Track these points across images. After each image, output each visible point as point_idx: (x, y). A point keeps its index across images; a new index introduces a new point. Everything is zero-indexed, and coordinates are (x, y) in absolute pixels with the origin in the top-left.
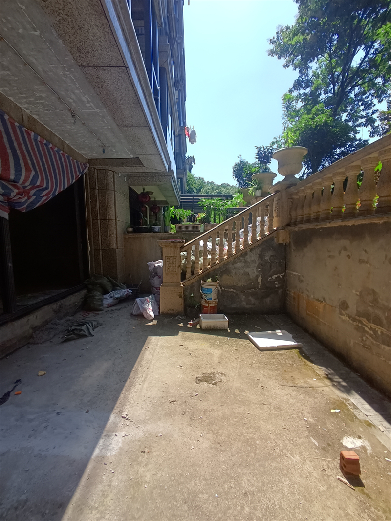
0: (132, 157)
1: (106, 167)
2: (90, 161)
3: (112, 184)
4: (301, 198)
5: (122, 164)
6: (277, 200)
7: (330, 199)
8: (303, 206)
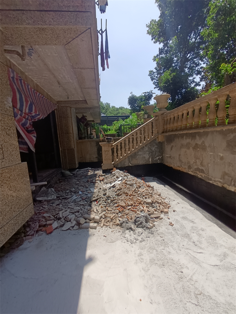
0: (81, 99)
1: (67, 105)
2: (58, 102)
3: (70, 114)
4: (169, 120)
5: (76, 103)
6: (157, 120)
7: (182, 120)
8: (170, 123)
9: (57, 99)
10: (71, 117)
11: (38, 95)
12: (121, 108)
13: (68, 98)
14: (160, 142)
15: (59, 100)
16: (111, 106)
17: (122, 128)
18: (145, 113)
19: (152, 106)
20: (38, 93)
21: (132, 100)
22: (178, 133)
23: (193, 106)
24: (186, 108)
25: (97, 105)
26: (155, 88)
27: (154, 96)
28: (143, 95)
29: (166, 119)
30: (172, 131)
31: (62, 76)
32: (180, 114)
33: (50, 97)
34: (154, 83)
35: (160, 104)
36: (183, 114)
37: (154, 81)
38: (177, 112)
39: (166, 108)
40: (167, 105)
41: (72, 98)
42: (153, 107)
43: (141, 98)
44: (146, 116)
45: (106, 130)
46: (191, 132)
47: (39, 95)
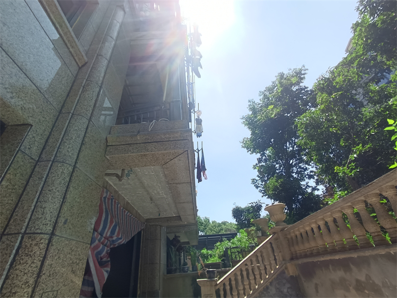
0: (174, 216)
1: (157, 223)
2: (148, 220)
3: (159, 235)
4: (294, 238)
5: (168, 221)
6: (276, 239)
7: (314, 238)
8: (297, 243)
9: (146, 216)
10: (160, 240)
12: (224, 223)
13: (159, 215)
14: (292, 277)
15: (148, 217)
16: (211, 222)
17: (229, 252)
18: (258, 229)
19: (264, 219)
20: (127, 212)
21: (237, 213)
22: (317, 260)
23: (322, 217)
24: (313, 221)
25: (193, 222)
26: (262, 196)
27: (264, 206)
28: (250, 205)
29: (289, 237)
30: (306, 256)
31: (156, 192)
32: (308, 228)
33: (140, 215)
34: (261, 191)
35: (275, 216)
36: (312, 228)
37: (259, 189)
38: (302, 226)
39: (284, 221)
40: (284, 217)
41: (164, 215)
42: (266, 221)
43: (248, 210)
44: (260, 234)
45: (205, 257)
46: (337, 257)
47: (127, 213)
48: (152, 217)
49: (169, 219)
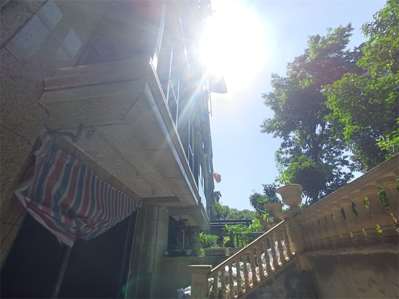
0: (173, 196)
1: (154, 203)
2: (145, 200)
3: (157, 215)
5: (166, 201)
9: (142, 195)
10: (158, 220)
11: (108, 187)
15: (144, 197)
18: (270, 215)
22: (336, 254)
33: (133, 192)
41: (160, 194)
48: (148, 196)
49: (166, 199)
